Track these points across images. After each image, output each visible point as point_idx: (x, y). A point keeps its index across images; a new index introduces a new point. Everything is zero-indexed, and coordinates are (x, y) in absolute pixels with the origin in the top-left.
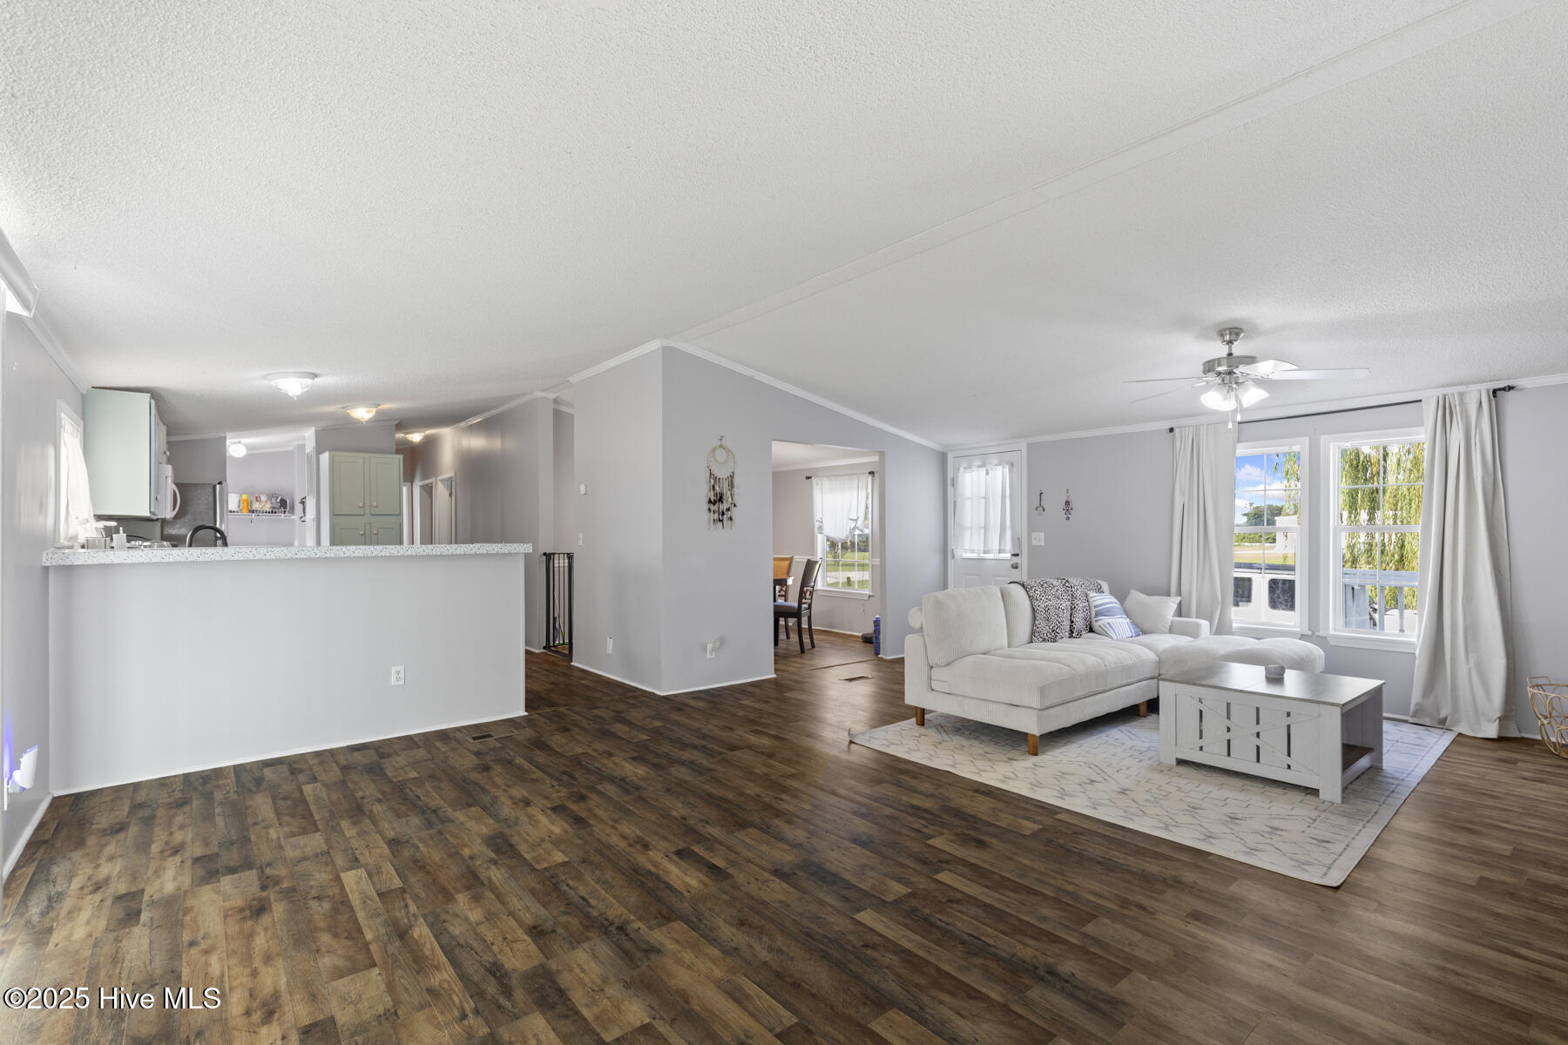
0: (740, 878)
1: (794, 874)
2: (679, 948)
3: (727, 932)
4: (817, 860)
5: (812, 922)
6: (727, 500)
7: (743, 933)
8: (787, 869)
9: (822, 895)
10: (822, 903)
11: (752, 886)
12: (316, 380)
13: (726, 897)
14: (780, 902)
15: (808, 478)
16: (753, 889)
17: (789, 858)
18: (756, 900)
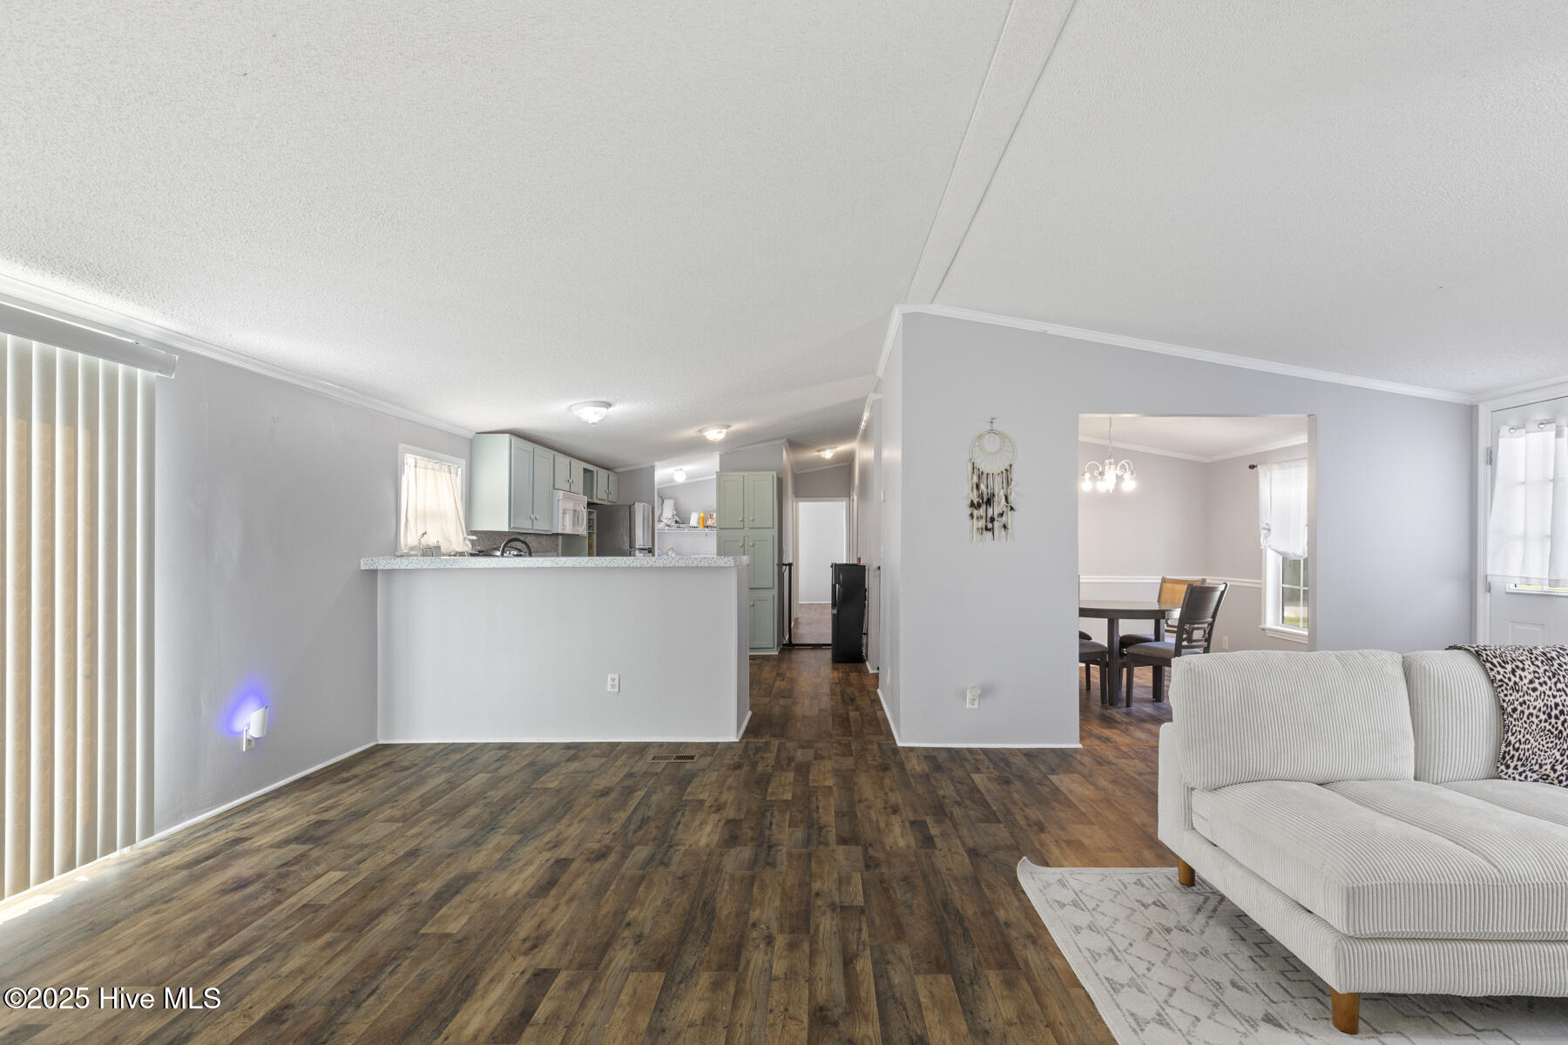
6: (999, 503)
12: (611, 409)
15: (1252, 467)
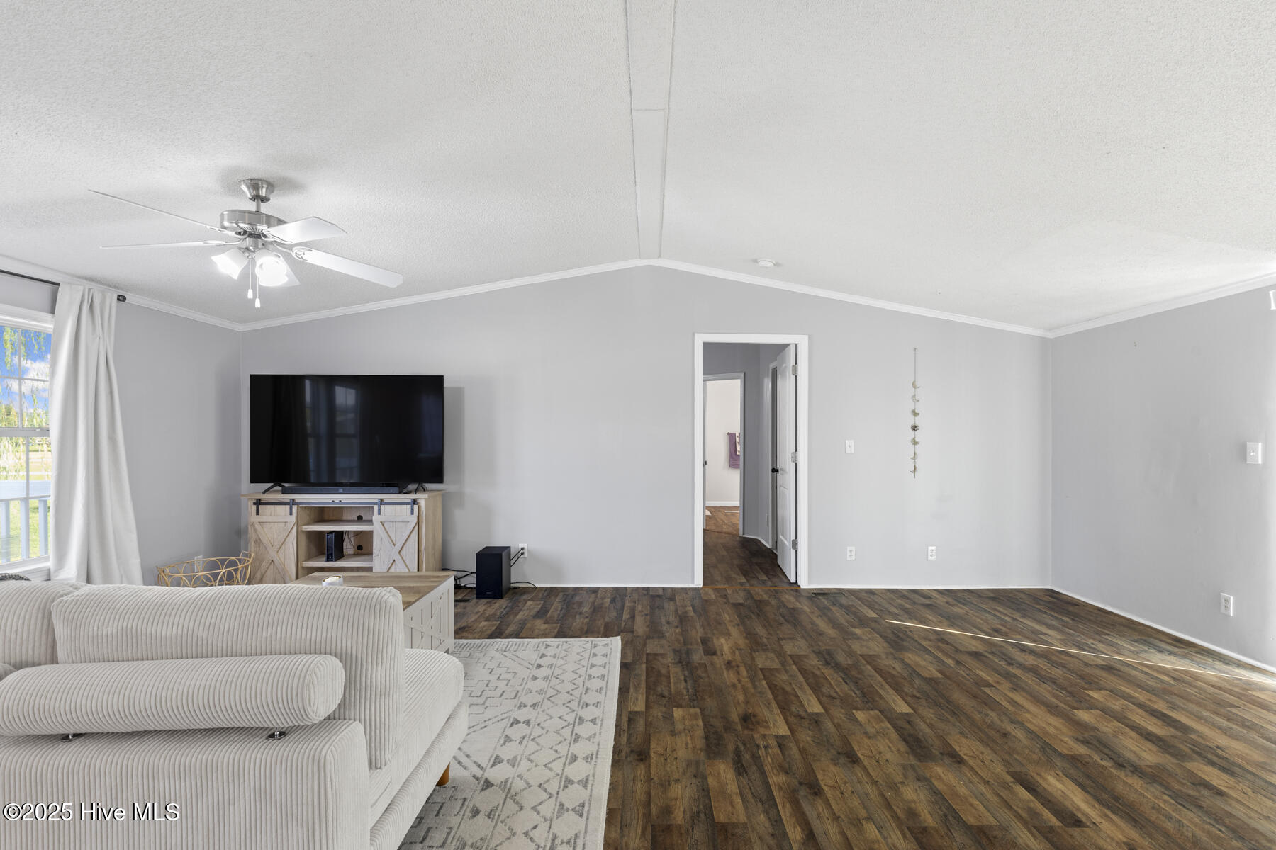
0: (999, 769)
1: (941, 754)
2: (1059, 736)
3: (1019, 734)
4: (911, 757)
5: (948, 718)
7: (1005, 730)
8: (947, 760)
9: (927, 730)
10: (931, 726)
11: (989, 758)
13: (1016, 756)
14: (967, 737)
16: (988, 755)
17: (940, 770)
18: (988, 745)
